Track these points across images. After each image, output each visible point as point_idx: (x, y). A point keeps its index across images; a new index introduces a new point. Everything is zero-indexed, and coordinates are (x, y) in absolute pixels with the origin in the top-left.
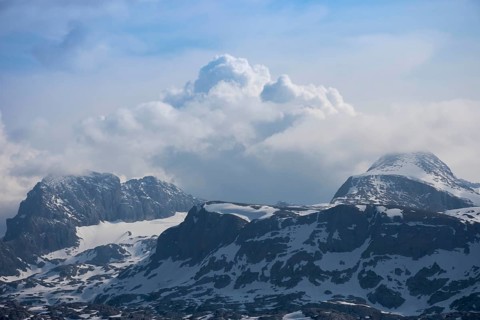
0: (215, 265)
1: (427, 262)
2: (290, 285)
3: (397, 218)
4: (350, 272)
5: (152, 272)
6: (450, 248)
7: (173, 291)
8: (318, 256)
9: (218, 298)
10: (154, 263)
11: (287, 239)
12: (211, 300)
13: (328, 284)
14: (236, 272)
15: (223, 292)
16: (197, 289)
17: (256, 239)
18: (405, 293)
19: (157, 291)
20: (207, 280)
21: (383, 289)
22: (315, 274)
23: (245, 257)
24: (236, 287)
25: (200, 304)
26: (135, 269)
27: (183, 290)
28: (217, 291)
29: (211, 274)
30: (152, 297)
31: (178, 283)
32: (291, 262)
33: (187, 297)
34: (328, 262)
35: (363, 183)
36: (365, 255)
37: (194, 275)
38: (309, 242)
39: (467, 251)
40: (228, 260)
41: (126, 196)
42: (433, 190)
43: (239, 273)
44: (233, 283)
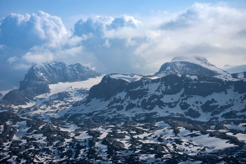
0: (116, 101)
1: (209, 98)
2: (150, 109)
3: (195, 80)
4: (176, 103)
5: (88, 104)
6: (218, 92)
7: (99, 112)
8: (162, 96)
9: (119, 115)
10: (88, 100)
11: (148, 89)
12: (116, 116)
13: (167, 108)
14: (126, 104)
15: (121, 112)
16: (109, 111)
17: (134, 90)
18: (200, 111)
19: (92, 112)
20: (113, 107)
21: (191, 110)
22: (161, 104)
23: (129, 97)
24: (126, 110)
25: (112, 117)
26: (80, 102)
27: (103, 112)
28: (118, 112)
29: (115, 105)
30: (90, 115)
31: (101, 109)
32: (150, 99)
33: (105, 114)
34: (166, 99)
35: (172, 65)
36: (182, 96)
37: (107, 105)
38: (158, 90)
39: (226, 93)
40: (122, 99)
41: (68, 71)
42: (201, 67)
43: (127, 104)
44: (125, 109)
